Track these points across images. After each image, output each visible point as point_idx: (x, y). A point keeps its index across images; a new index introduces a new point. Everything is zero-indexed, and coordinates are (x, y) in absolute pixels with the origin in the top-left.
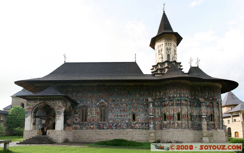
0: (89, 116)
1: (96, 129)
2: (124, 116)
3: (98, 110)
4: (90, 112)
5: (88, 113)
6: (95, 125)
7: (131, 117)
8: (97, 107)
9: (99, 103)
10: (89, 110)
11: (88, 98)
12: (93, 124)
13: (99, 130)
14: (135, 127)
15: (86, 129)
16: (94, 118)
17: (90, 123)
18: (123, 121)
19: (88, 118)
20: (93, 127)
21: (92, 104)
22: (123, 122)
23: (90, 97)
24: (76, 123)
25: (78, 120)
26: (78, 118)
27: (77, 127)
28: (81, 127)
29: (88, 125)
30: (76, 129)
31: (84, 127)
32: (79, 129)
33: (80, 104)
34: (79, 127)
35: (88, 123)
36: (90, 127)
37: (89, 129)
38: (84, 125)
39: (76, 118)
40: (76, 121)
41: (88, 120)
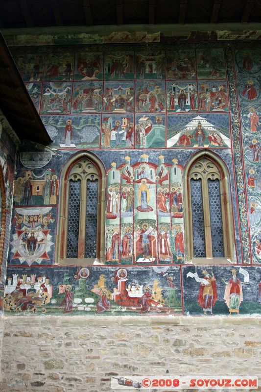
0: (117, 221)
1: (163, 312)
3: (178, 177)
4: (122, 195)
5: (107, 196)
6: (156, 282)
8: (169, 164)
9: (176, 137)
10: (118, 179)
11: (109, 107)
12: (142, 276)
13: (189, 317)
15: (99, 311)
16: (150, 230)
17: (123, 264)
19: (111, 228)
20: (148, 294)
21: (137, 142)
23: (122, 102)
24: (30, 263)
25: (39, 245)
26: (45, 233)
27: (31, 295)
28: (61, 294)
29: (107, 283)
30: (24, 308)
31: (80, 291)
32: (43, 309)
33: (62, 146)
34: (50, 296)
35: (107, 263)
36: (125, 298)
37: (118, 308)
38: (80, 279)
39: (26, 234)
40: (27, 250)
41: (109, 245)
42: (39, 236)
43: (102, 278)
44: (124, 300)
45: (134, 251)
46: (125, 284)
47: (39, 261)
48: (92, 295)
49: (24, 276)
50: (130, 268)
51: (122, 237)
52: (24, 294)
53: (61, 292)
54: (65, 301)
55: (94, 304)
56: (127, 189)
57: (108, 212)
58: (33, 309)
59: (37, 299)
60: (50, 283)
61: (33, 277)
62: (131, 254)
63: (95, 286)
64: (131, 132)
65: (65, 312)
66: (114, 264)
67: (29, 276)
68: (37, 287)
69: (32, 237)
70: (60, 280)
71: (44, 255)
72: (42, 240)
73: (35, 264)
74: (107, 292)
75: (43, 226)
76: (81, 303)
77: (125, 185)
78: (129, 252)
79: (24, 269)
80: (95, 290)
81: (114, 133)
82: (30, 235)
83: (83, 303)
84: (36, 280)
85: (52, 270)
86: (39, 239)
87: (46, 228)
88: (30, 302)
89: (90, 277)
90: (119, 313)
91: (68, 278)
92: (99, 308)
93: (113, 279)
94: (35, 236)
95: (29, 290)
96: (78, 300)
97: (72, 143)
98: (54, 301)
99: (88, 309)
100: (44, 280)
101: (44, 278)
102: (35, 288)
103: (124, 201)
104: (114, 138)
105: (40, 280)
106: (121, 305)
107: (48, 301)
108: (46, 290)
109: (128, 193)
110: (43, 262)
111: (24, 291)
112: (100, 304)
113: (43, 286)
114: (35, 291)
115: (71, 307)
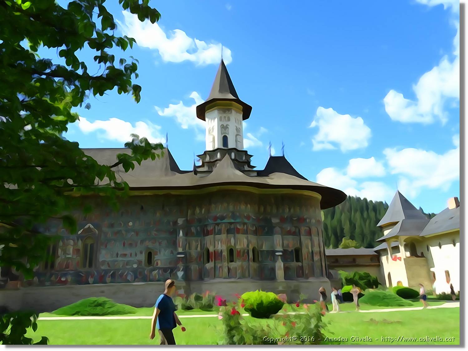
0: (60, 258)
1: (71, 284)
2: (131, 256)
3: (80, 244)
4: (62, 250)
6: (69, 276)
7: (143, 257)
10: (62, 245)
13: (77, 286)
14: (151, 277)
15: (51, 285)
16: (70, 261)
18: (127, 265)
20: (67, 280)
22: (128, 267)
28: (41, 281)
29: (55, 277)
30: (29, 285)
32: (35, 285)
35: (56, 271)
38: (47, 276)
44: (60, 281)
45: (64, 267)
50: (62, 272)
51: (61, 263)
55: (51, 283)
58: (32, 286)
70: (41, 277)
74: (55, 280)
80: (51, 279)
85: (39, 274)
89: (50, 275)
90: (58, 285)
91: (44, 276)
96: (46, 282)
98: (39, 283)
99: (49, 285)
101: (36, 277)
103: (63, 252)
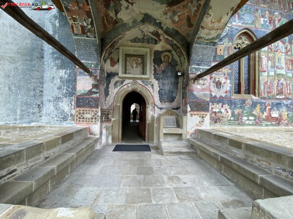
1: (287, 125)
5: (260, 59)
6: (285, 109)
8: (290, 43)
11: (258, 3)
12: (278, 105)
15: (257, 124)
16: (282, 80)
17: (269, 98)
19: (263, 78)
20: (280, 116)
24: (218, 96)
25: (223, 86)
26: (226, 79)
27: (219, 115)
28: (236, 115)
29: (261, 109)
30: (216, 122)
31: (246, 113)
32: (227, 123)
33: (234, 23)
34: (230, 116)
35: (261, 98)
36: (270, 117)
37: (266, 123)
38: (246, 107)
39: (215, 79)
40: (216, 89)
41: (262, 87)
42: (223, 80)
43: (258, 106)
44: (269, 118)
45: (275, 92)
46: (270, 110)
47: (224, 95)
48: (253, 115)
49: (215, 104)
50: (273, 101)
51: (269, 83)
52: (216, 114)
53: (236, 113)
54: (238, 118)
55: (254, 120)
56: (271, 55)
57: (261, 68)
58: (221, 123)
59: (223, 117)
60: (230, 108)
61: (220, 104)
62: (273, 93)
63: (254, 110)
64: (271, 20)
65: (239, 124)
66: (264, 98)
67: (218, 104)
68: (223, 110)
69: (219, 81)
70: (235, 107)
71: (226, 92)
72: (225, 83)
73: (221, 97)
74: (261, 114)
75: (225, 74)
76: (247, 120)
77: (270, 53)
78: (272, 92)
79: (215, 100)
80: (254, 113)
81: (262, 19)
82: (217, 80)
83: (248, 120)
84: (222, 106)
85: (231, 101)
86: (223, 82)
87: (226, 76)
88: (219, 119)
89: (252, 105)
90: (267, 125)
91: (240, 105)
92: (256, 122)
93: (264, 107)
94: (220, 80)
95: (218, 112)
96: (245, 118)
97: (239, 22)
98: (232, 119)
99: (251, 123)
100: (226, 106)
101: (227, 105)
102: (222, 111)
103: (270, 62)
104: (262, 23)
105: (224, 106)
106: (268, 121)
107: (229, 118)
108: (227, 112)
109: (272, 57)
110: (226, 96)
111: (215, 113)
112: (257, 120)
113: (226, 110)
114: (221, 112)
115: (242, 122)
